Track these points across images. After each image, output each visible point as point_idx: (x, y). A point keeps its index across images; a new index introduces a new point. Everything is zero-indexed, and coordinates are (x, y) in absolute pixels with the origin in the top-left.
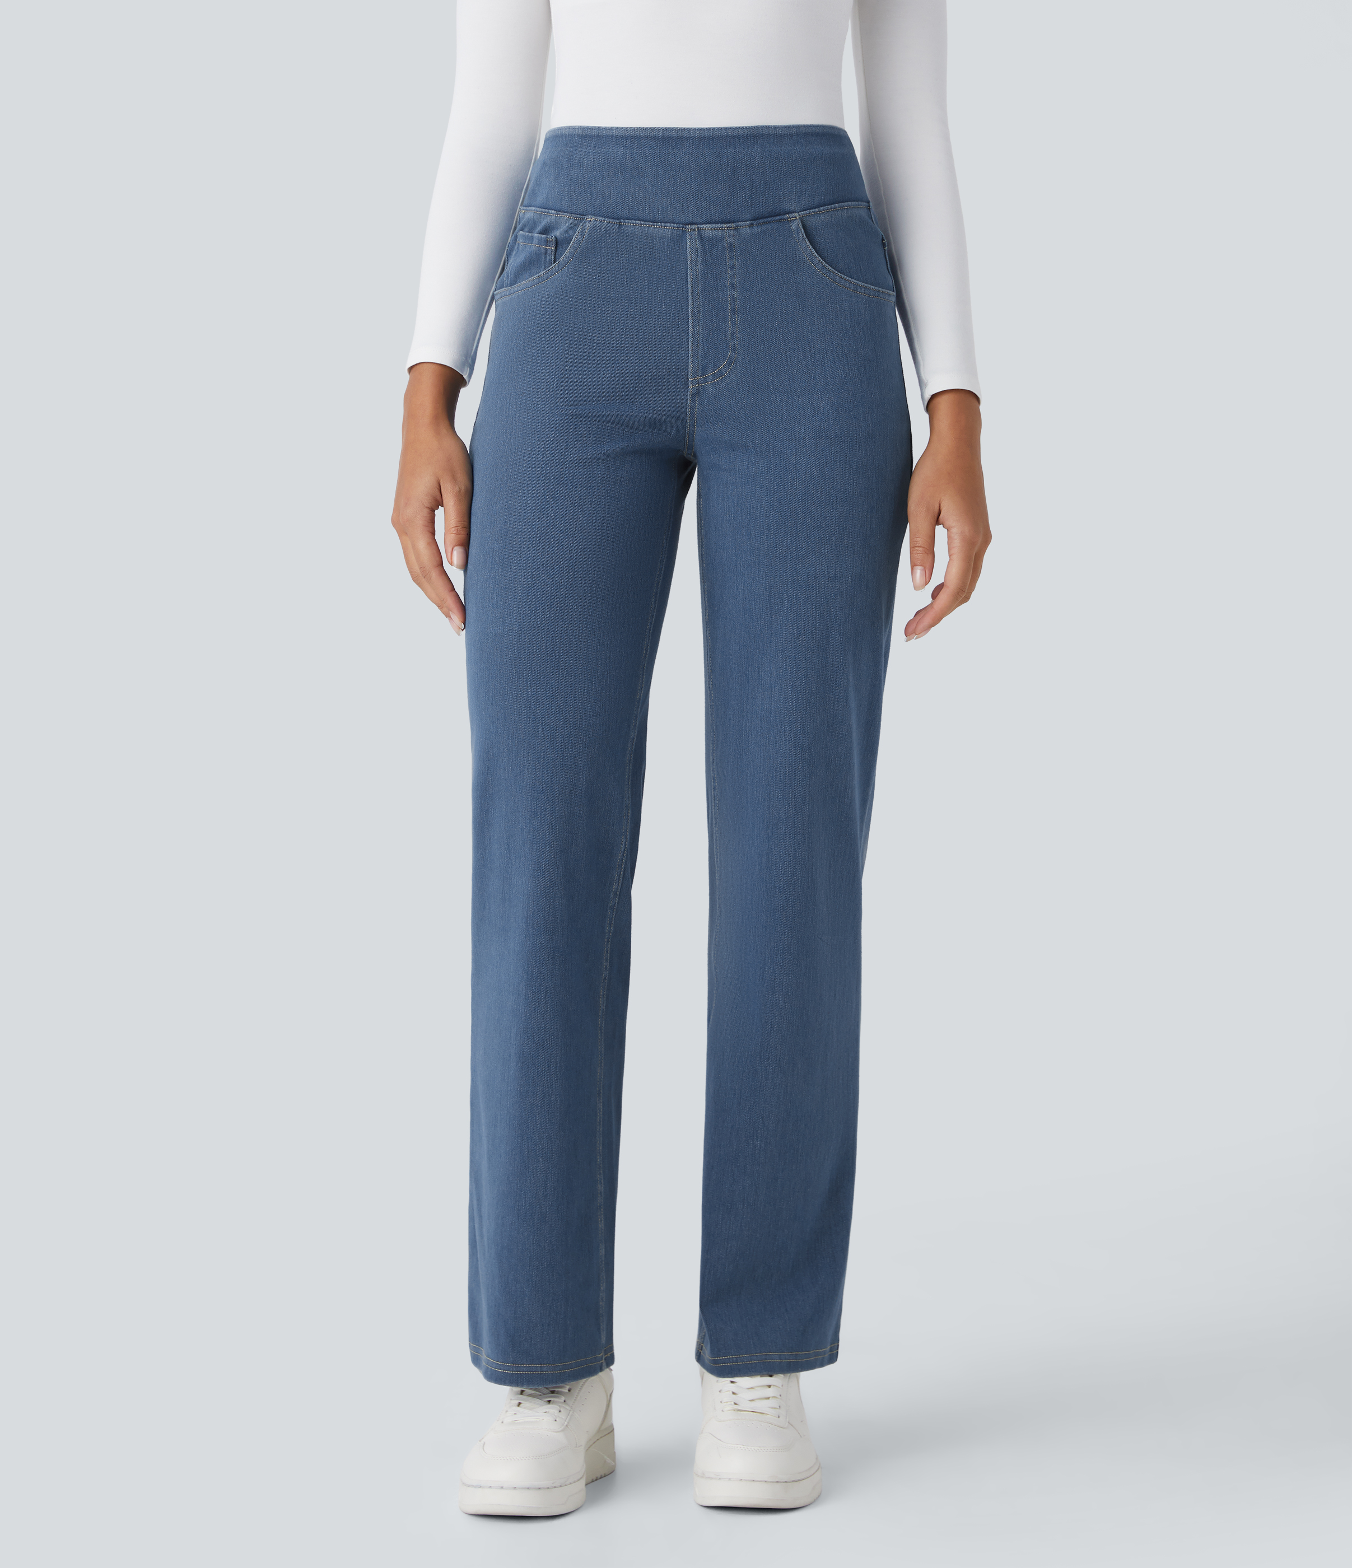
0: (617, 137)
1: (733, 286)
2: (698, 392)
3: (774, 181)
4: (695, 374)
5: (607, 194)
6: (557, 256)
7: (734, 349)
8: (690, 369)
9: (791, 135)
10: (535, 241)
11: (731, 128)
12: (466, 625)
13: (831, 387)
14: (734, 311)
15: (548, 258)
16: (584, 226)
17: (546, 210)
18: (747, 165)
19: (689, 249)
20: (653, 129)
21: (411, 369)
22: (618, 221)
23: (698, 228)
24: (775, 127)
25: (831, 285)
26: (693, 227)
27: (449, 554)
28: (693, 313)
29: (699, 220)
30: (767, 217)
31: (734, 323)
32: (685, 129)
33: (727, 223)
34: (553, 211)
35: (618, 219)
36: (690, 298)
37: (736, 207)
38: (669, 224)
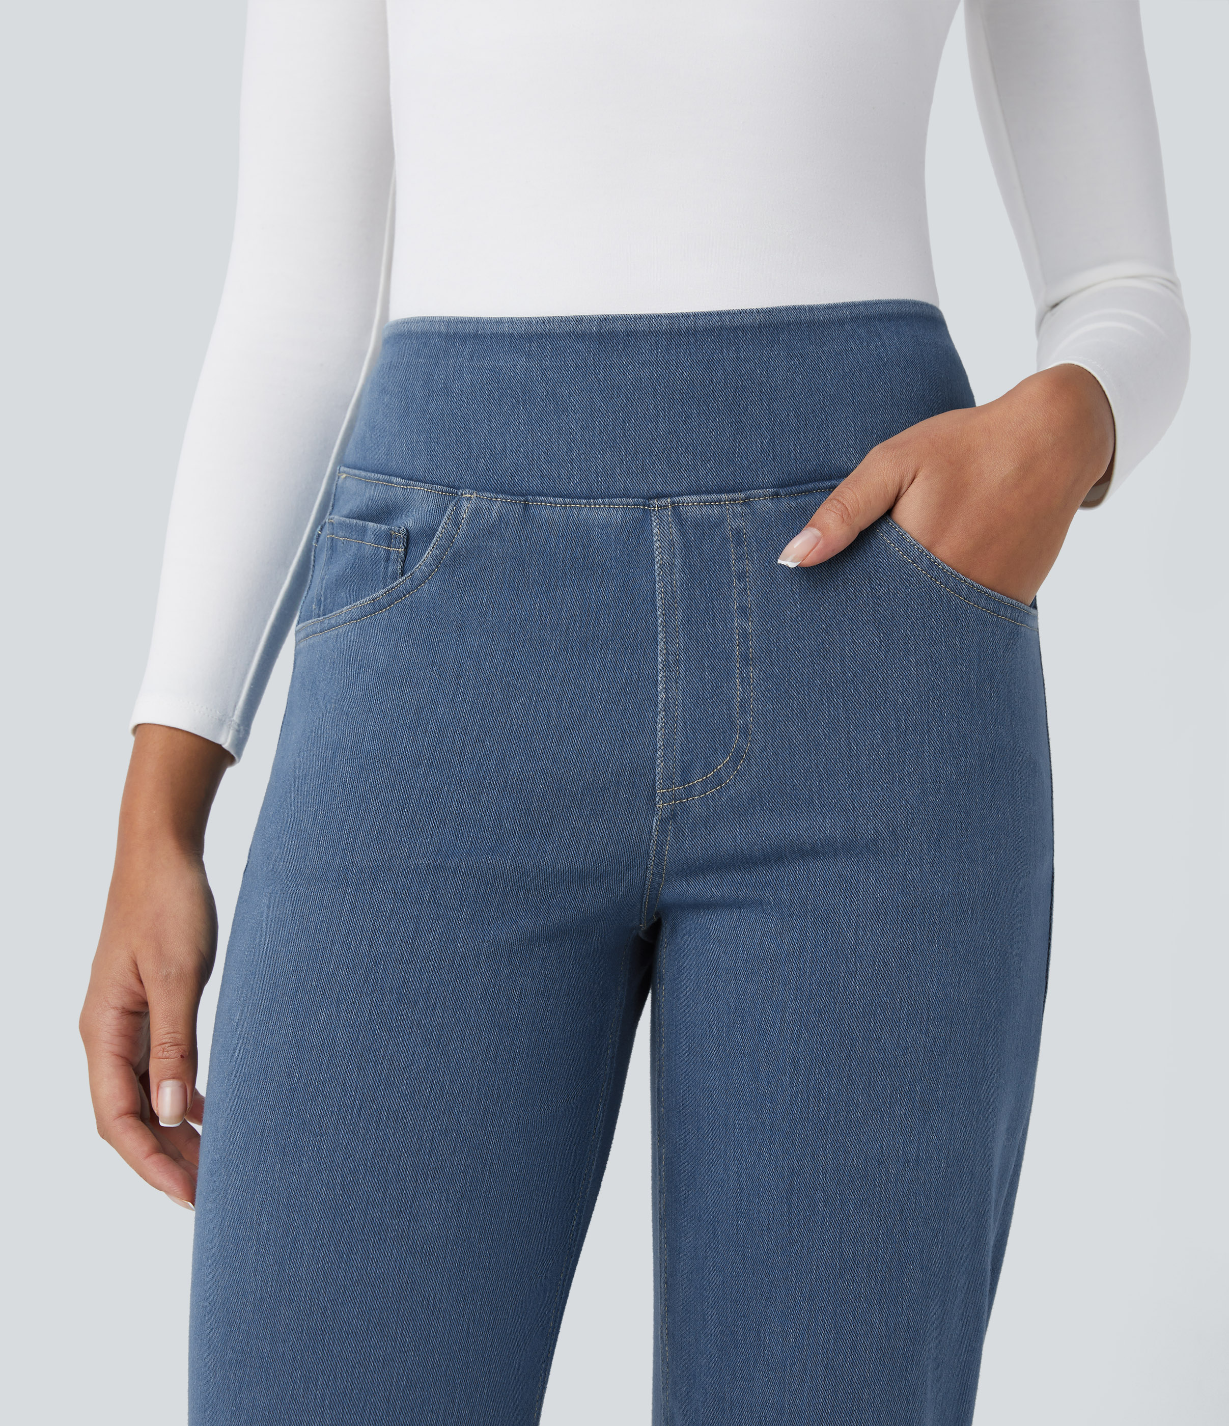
0: (511, 336)
1: (744, 611)
2: (674, 815)
4: (669, 780)
5: (499, 448)
6: (407, 564)
7: (745, 732)
8: (659, 772)
9: (841, 322)
10: (370, 536)
11: (728, 313)
13: (930, 799)
14: (745, 659)
15: (390, 569)
16: (458, 507)
17: (387, 477)
18: (761, 383)
19: (656, 543)
20: (579, 320)
22: (522, 499)
23: (673, 503)
24: (811, 309)
25: (949, 602)
26: (663, 502)
28: (667, 665)
29: (675, 489)
30: (807, 482)
31: (745, 681)
32: (640, 317)
33: (729, 492)
34: (399, 480)
35: (522, 495)
36: (661, 636)
37: (745, 462)
38: (618, 500)
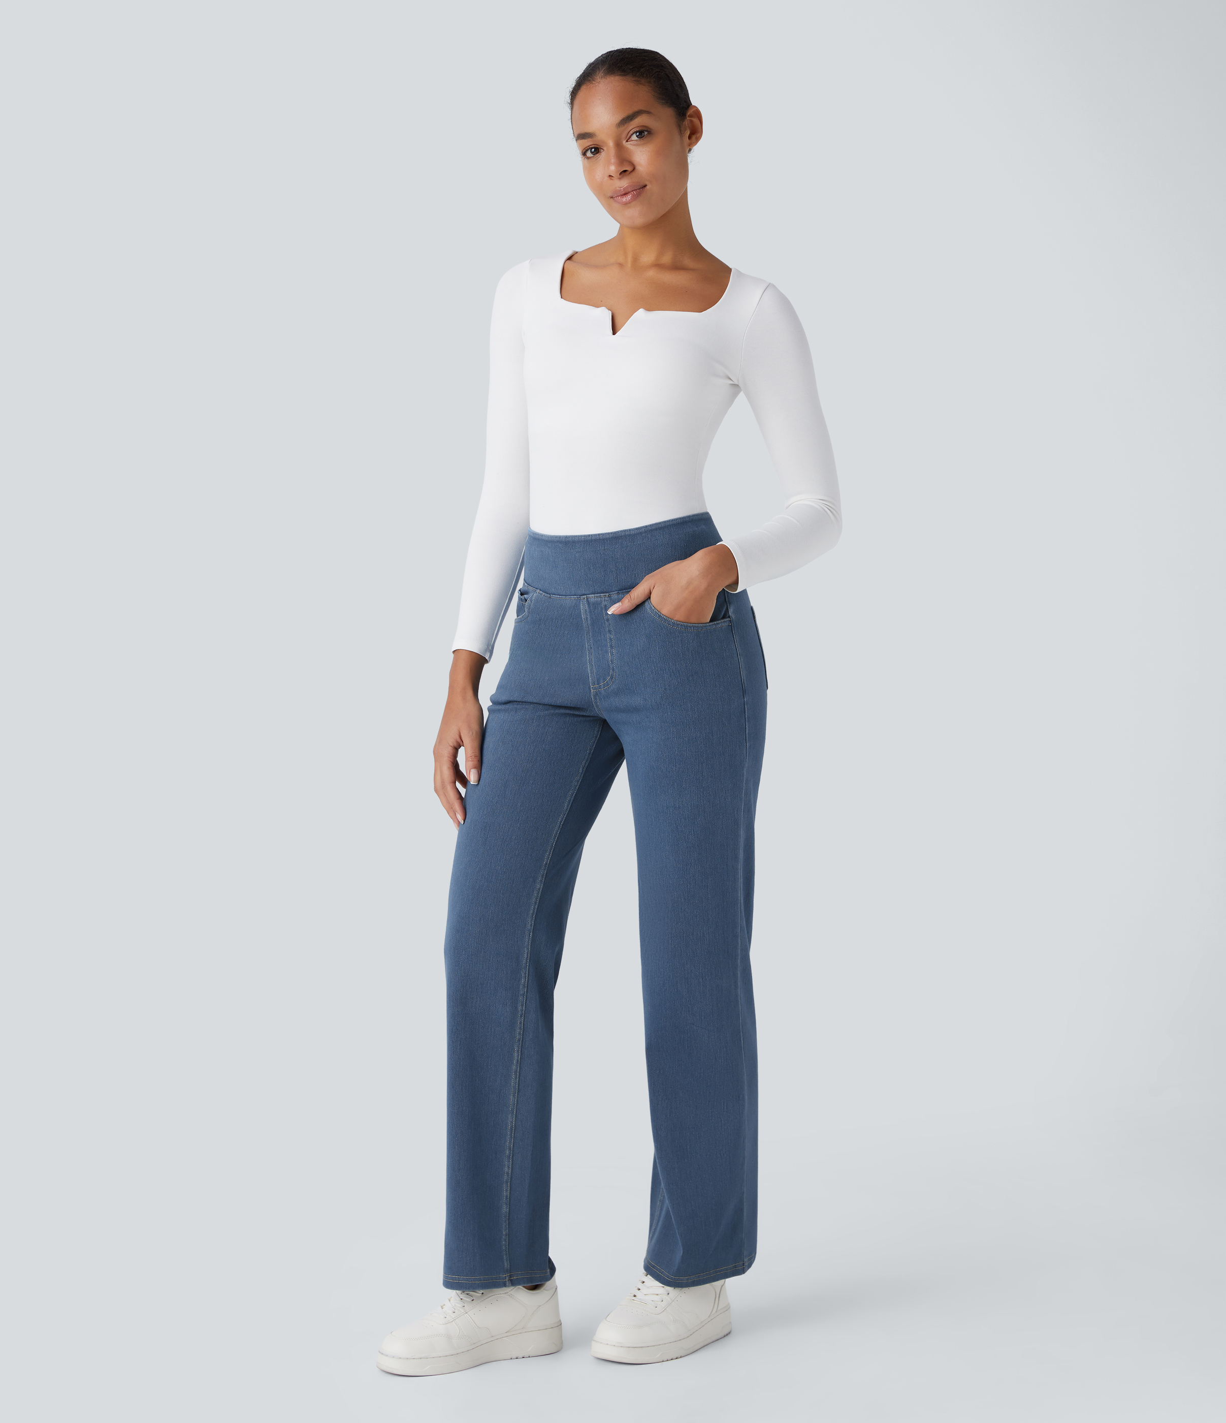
1: (609, 631)
2: (596, 694)
3: (630, 565)
4: (594, 684)
7: (614, 669)
8: (590, 680)
9: (641, 534)
11: (602, 534)
12: (465, 823)
14: (611, 646)
18: (612, 557)
19: (583, 611)
21: (454, 652)
22: (549, 595)
23: (588, 597)
25: (667, 627)
26: (584, 597)
27: (468, 774)
28: (589, 650)
29: (586, 593)
31: (612, 653)
33: (603, 593)
36: (586, 641)
37: (609, 583)
38: (572, 597)
